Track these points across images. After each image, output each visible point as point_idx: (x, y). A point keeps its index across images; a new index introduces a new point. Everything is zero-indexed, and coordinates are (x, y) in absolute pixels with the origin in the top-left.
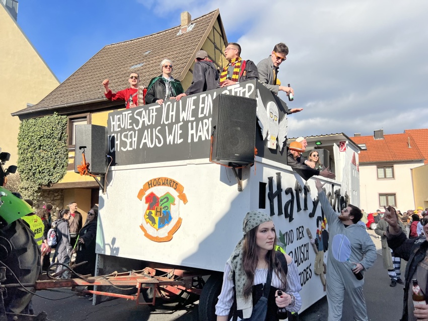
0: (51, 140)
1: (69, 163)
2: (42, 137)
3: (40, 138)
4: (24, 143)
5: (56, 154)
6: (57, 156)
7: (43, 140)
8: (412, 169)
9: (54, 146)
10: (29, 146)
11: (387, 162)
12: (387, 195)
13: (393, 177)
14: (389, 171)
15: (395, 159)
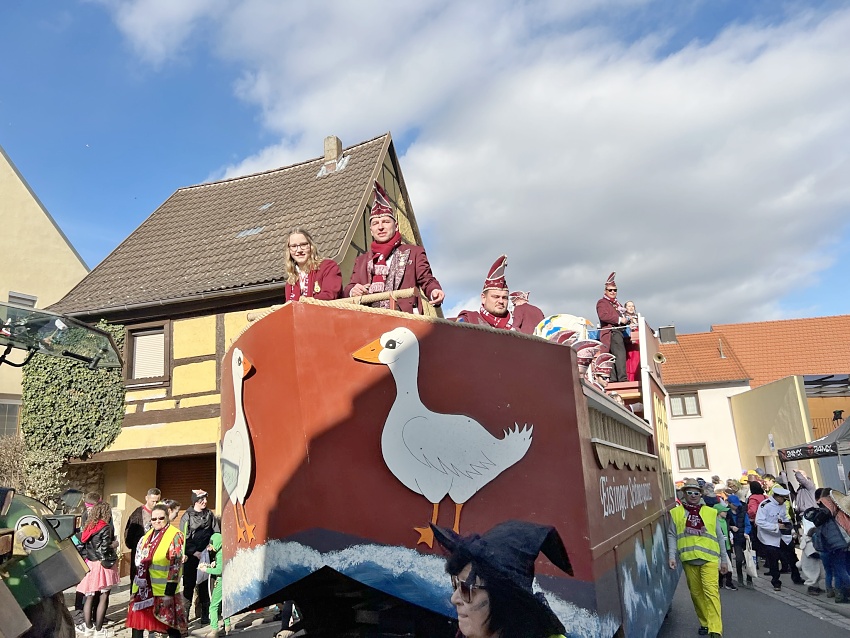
1: (127, 412)
2: (74, 365)
3: (71, 367)
4: (36, 377)
5: (101, 398)
6: (103, 400)
7: (77, 370)
8: (729, 398)
9: (98, 382)
10: (47, 383)
11: (686, 386)
12: (690, 447)
13: (699, 413)
14: (690, 401)
15: (700, 380)
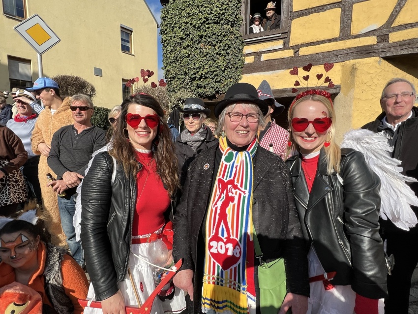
0: (219, 26)
1: (246, 62)
2: (204, 22)
3: (201, 24)
4: (174, 35)
5: (227, 50)
6: (228, 51)
7: (207, 26)
9: (224, 36)
10: (182, 39)
